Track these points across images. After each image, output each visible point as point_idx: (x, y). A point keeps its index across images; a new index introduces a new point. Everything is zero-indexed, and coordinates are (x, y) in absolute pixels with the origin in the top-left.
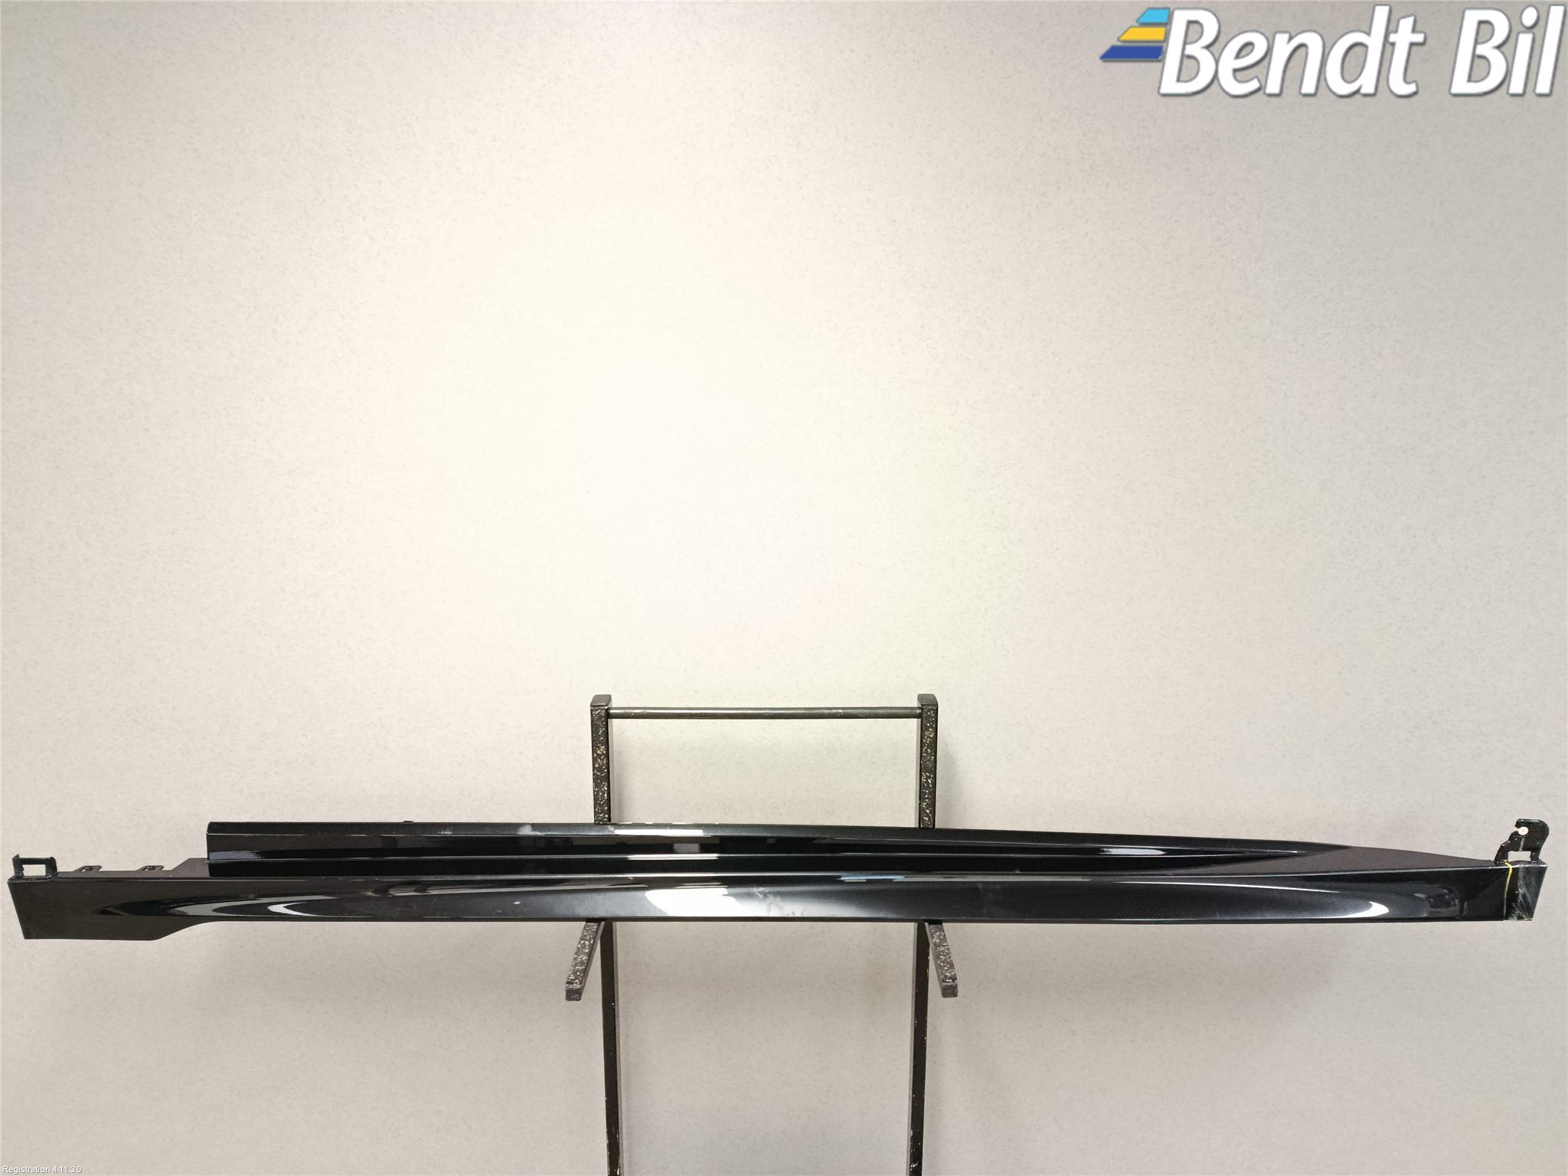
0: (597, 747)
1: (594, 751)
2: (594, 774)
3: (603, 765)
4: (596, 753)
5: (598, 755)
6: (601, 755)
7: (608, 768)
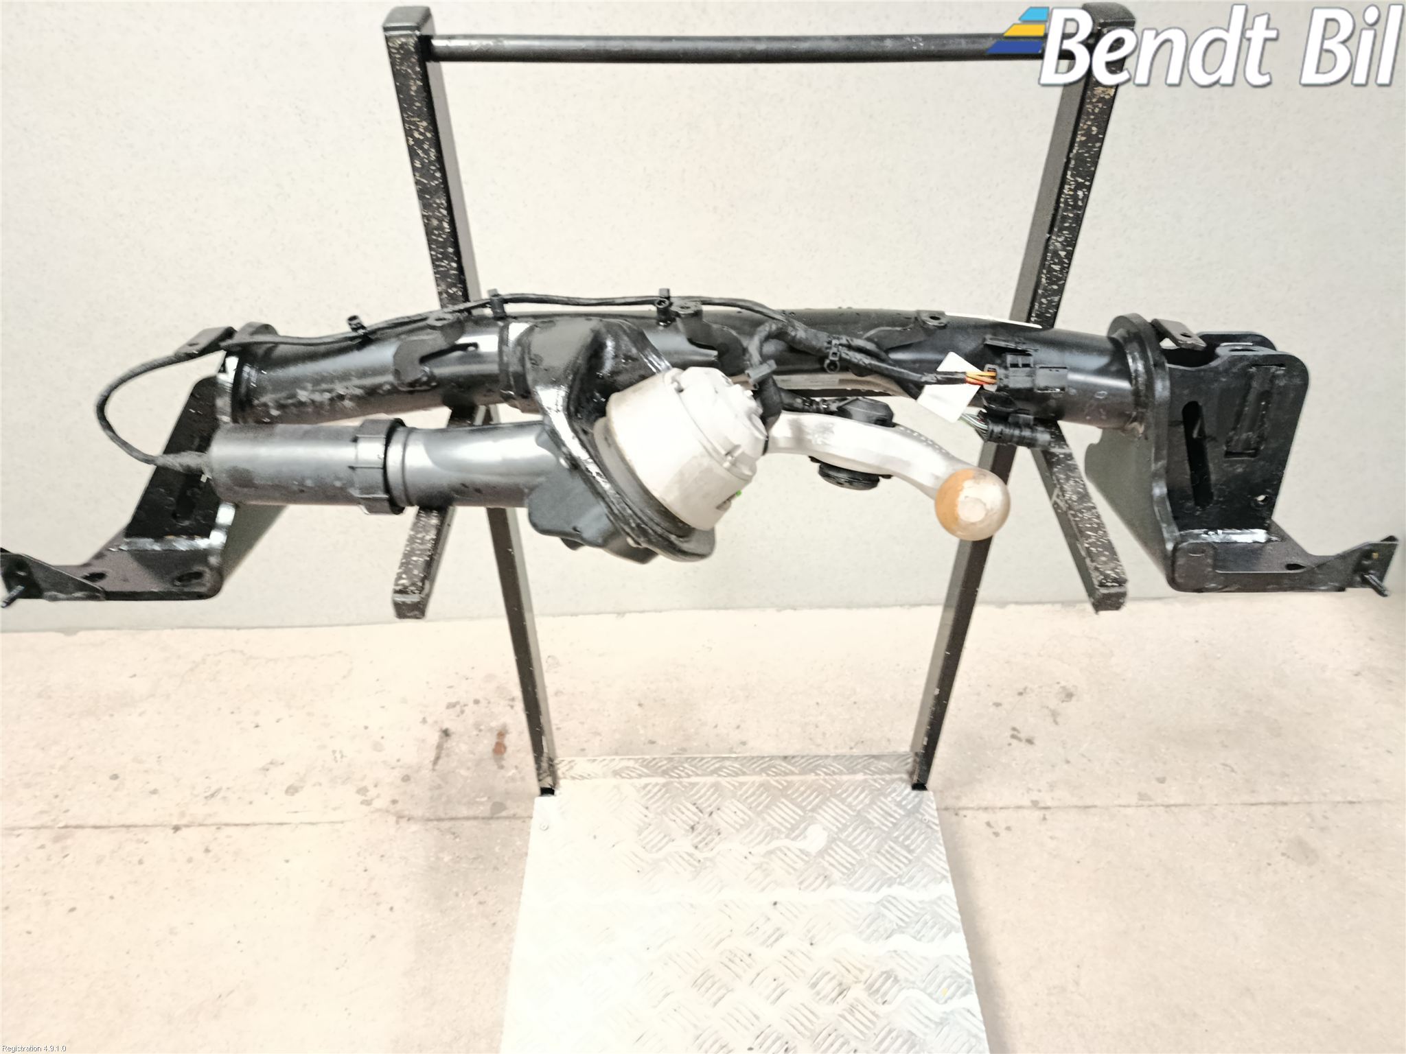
0: (410, 123)
1: (408, 133)
2: (417, 183)
3: (431, 163)
4: (412, 136)
5: (415, 139)
6: (422, 142)
7: (442, 169)
